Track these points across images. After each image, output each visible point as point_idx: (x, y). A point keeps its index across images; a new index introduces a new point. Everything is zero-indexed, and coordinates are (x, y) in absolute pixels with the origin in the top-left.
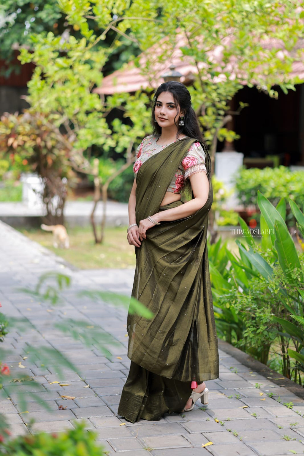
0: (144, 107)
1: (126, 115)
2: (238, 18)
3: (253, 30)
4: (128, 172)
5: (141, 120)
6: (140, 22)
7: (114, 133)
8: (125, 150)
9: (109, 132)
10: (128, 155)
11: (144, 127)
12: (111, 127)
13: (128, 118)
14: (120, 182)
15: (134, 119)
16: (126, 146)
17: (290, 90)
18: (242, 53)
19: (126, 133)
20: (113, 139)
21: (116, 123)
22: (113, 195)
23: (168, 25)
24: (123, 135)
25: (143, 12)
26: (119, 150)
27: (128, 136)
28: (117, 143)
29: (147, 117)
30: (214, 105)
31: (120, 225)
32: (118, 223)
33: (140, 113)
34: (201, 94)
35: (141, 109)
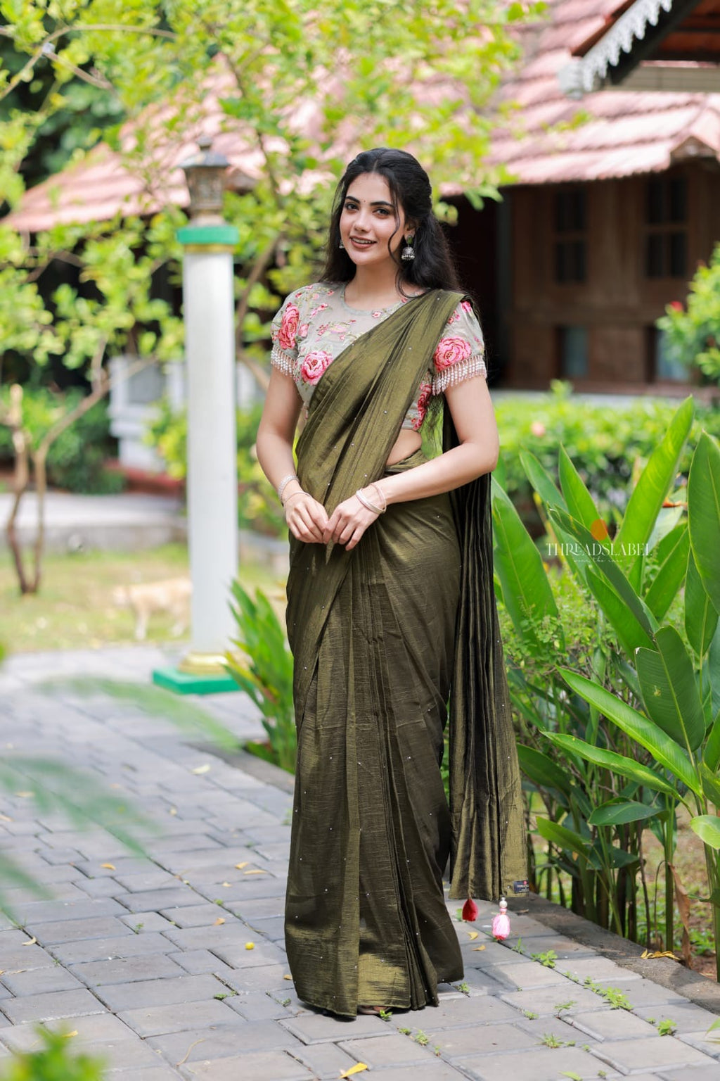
0: (129, 256)
1: (85, 277)
2: (359, 21)
3: (395, 50)
4: (93, 419)
5: (125, 288)
6: (117, 37)
7: (57, 320)
8: (87, 361)
9: (47, 317)
10: (95, 374)
11: (130, 305)
12: (51, 306)
13: (92, 284)
14: (73, 443)
15: (104, 286)
16: (90, 354)
17: (487, 200)
18: (372, 107)
19: (88, 318)
20: (55, 335)
21: (64, 294)
22: (58, 476)
23: (187, 43)
24: (82, 324)
25: (123, 12)
26: (72, 361)
27: (95, 326)
28: (68, 344)
29: (139, 282)
30: (305, 239)
31: (80, 547)
32: (75, 542)
33: (119, 270)
34: (274, 213)
35: (121, 261)
